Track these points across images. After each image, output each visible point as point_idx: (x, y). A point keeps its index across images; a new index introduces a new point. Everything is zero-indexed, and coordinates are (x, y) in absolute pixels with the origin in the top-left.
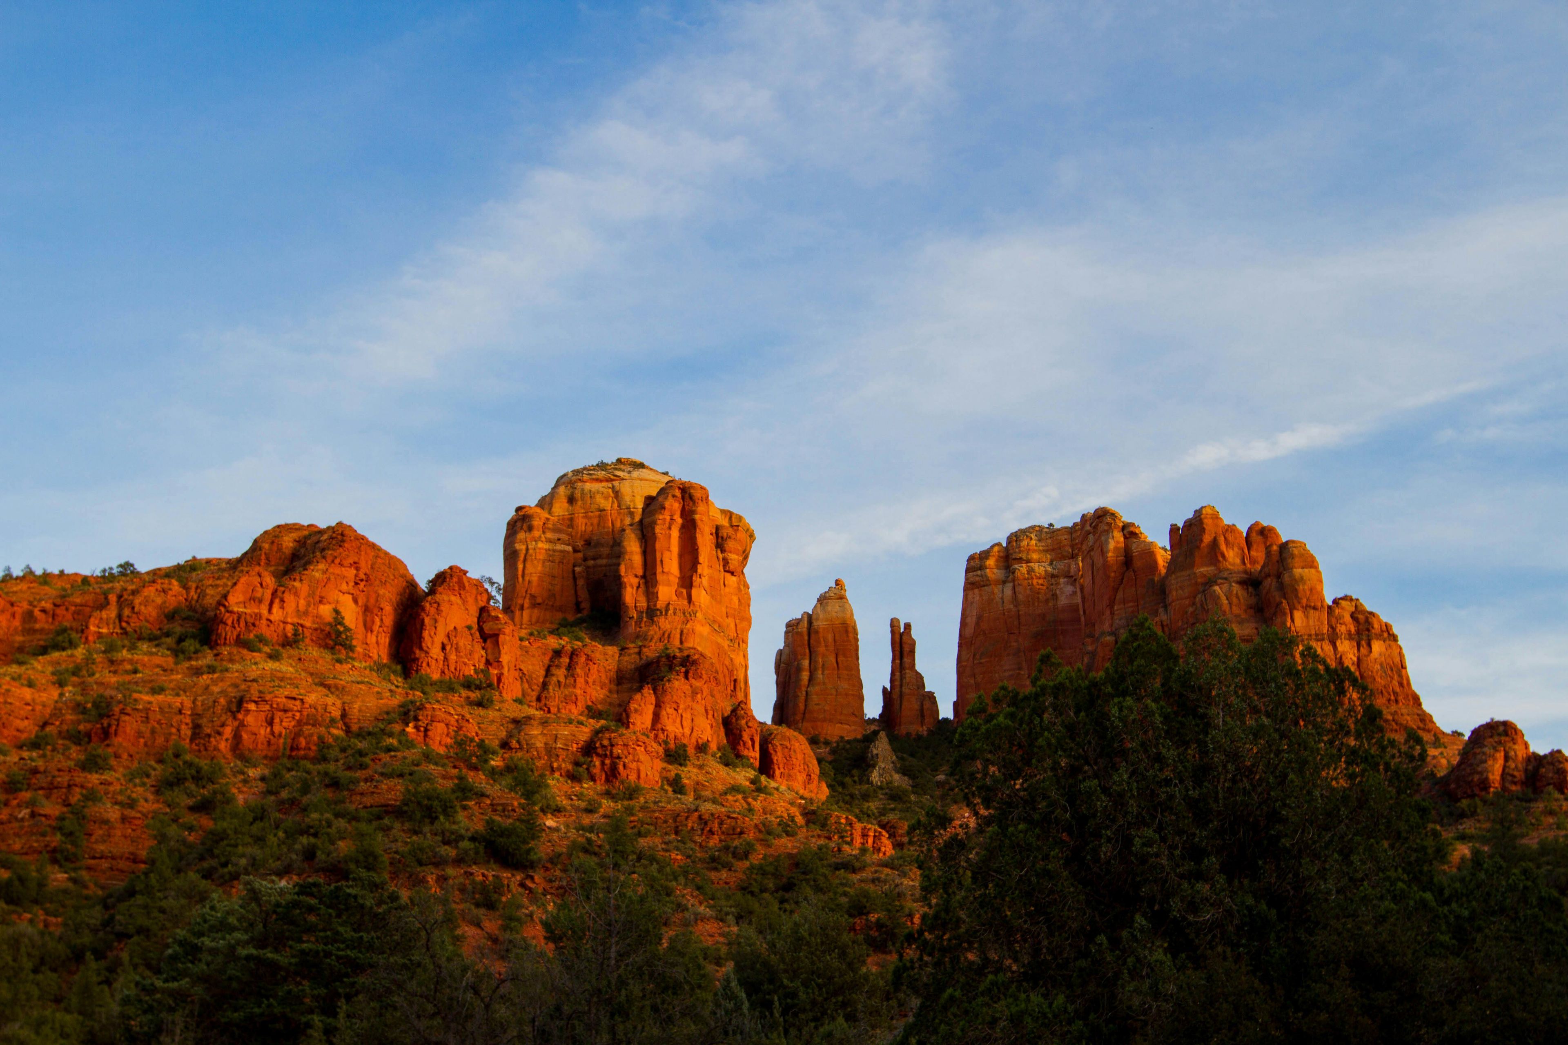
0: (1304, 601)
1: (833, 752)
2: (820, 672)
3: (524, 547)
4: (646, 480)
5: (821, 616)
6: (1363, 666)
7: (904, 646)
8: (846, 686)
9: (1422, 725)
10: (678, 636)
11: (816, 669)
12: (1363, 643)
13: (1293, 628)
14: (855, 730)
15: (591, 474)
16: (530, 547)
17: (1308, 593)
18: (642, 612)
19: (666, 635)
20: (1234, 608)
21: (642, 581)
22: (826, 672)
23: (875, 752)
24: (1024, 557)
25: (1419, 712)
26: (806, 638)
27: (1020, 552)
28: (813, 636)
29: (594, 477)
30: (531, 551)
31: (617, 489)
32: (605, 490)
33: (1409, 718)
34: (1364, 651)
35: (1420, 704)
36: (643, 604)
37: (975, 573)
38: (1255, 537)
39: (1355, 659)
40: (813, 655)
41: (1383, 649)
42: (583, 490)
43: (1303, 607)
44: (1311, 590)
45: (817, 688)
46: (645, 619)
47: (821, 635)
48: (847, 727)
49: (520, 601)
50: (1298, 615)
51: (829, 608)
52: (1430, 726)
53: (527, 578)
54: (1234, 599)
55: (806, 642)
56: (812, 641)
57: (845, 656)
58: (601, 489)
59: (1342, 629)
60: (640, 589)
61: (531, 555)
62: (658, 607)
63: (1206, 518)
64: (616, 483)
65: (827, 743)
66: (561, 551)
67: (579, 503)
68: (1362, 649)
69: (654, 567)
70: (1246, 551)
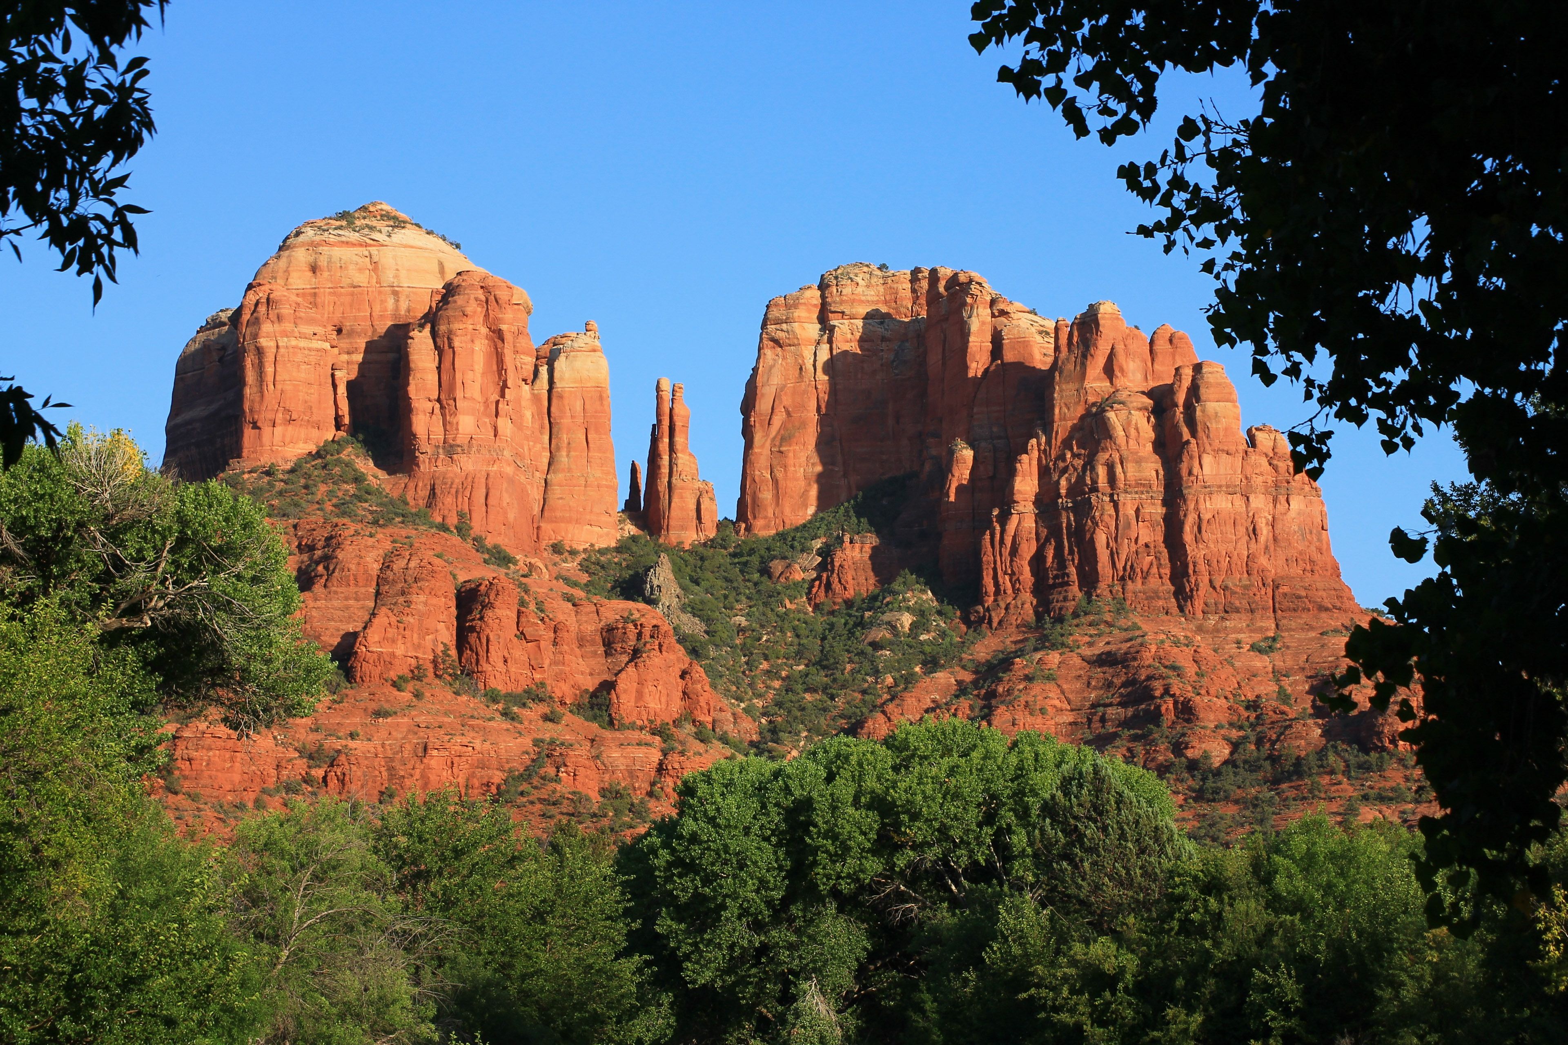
0: (1216, 444)
1: (584, 567)
2: (564, 453)
3: (273, 344)
4: (412, 247)
5: (567, 375)
6: (1279, 526)
7: (675, 418)
8: (598, 474)
9: (1338, 604)
10: (484, 480)
11: (558, 449)
12: (1282, 499)
13: (1200, 477)
14: (608, 534)
15: (340, 235)
16: (280, 344)
17: (1222, 433)
18: (438, 447)
19: (470, 479)
20: (1131, 442)
21: (438, 405)
22: (572, 454)
23: (656, 583)
24: (847, 312)
25: (1337, 586)
26: (546, 404)
27: (842, 302)
28: (554, 402)
29: (344, 239)
30: (282, 350)
31: (375, 259)
32: (360, 260)
33: (1324, 594)
34: (1282, 507)
35: (1339, 576)
36: (438, 434)
37: (778, 326)
38: (1162, 345)
39: (1270, 517)
40: (554, 430)
41: (1303, 507)
42: (330, 257)
43: (1214, 450)
44: (1226, 429)
45: (560, 476)
46: (442, 456)
47: (566, 402)
48: (598, 529)
49: (270, 416)
50: (1207, 460)
51: (578, 364)
52: (1347, 605)
53: (279, 387)
54: (1133, 432)
55: (546, 411)
56: (553, 409)
57: (597, 431)
58: (355, 258)
59: (1258, 481)
60: (434, 417)
61: (283, 356)
62: (458, 442)
63: (1104, 318)
64: (374, 250)
65: (573, 553)
66: (318, 350)
67: (326, 274)
68: (1278, 506)
69: (452, 388)
70: (1150, 364)
